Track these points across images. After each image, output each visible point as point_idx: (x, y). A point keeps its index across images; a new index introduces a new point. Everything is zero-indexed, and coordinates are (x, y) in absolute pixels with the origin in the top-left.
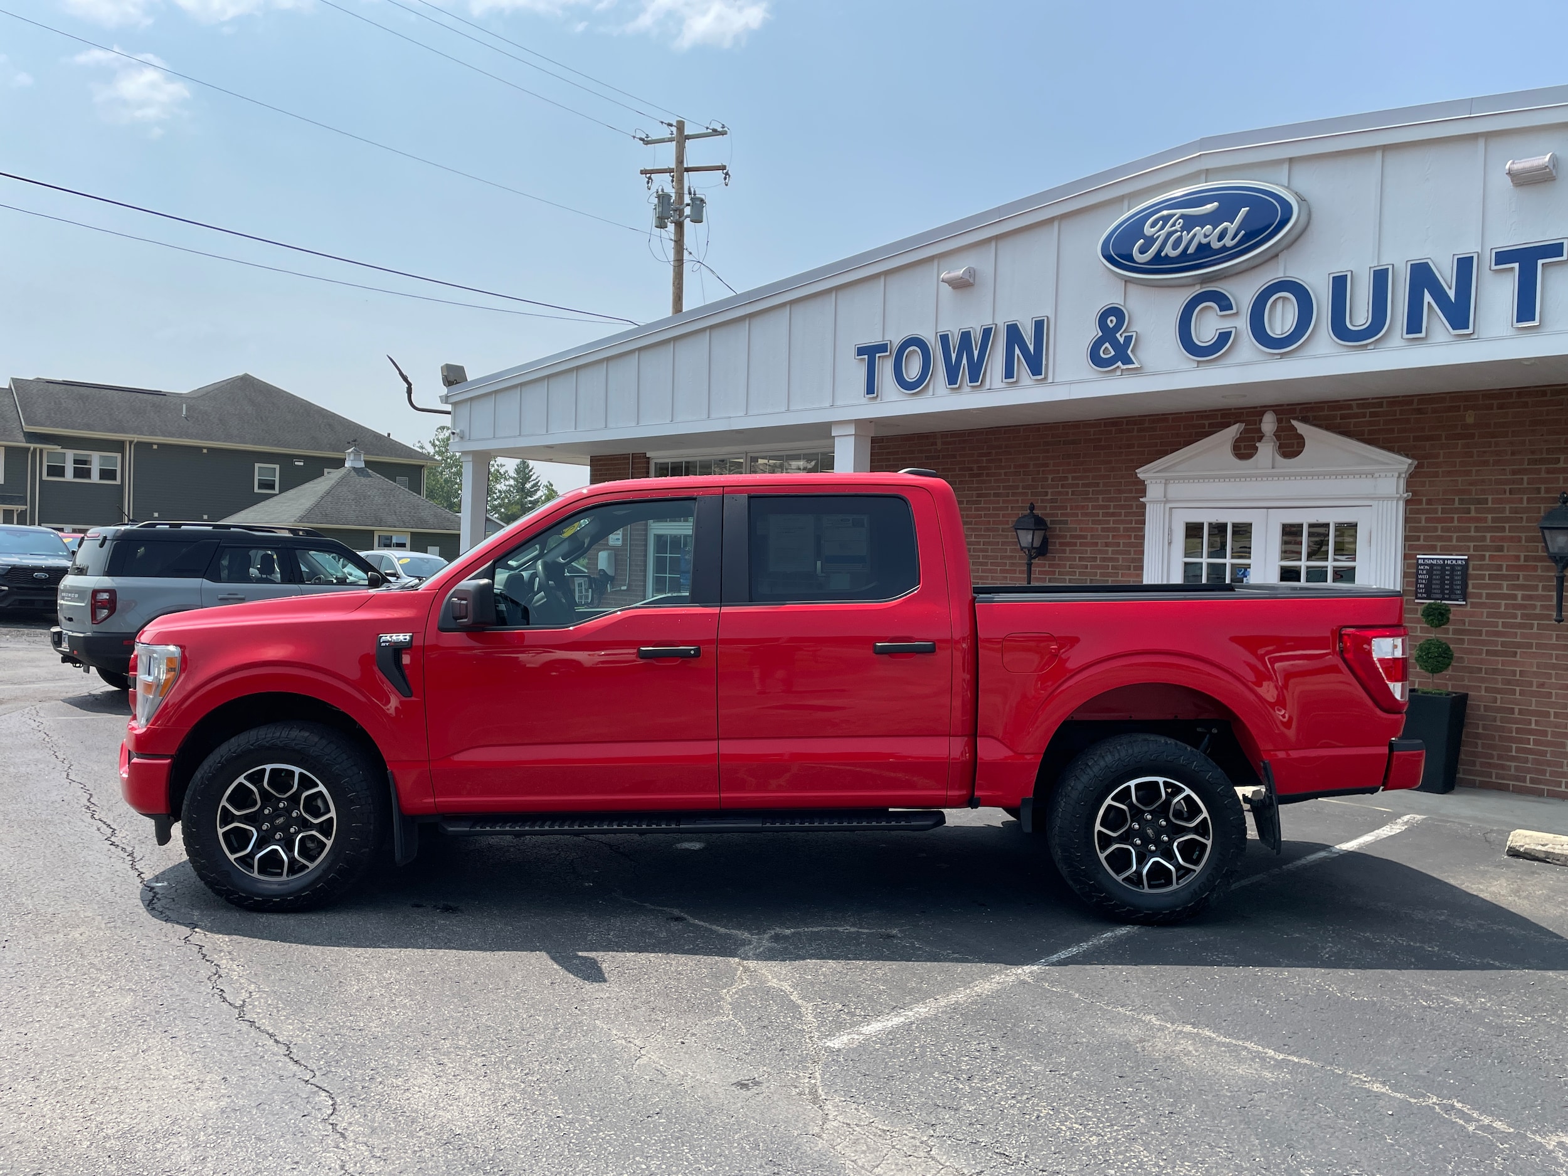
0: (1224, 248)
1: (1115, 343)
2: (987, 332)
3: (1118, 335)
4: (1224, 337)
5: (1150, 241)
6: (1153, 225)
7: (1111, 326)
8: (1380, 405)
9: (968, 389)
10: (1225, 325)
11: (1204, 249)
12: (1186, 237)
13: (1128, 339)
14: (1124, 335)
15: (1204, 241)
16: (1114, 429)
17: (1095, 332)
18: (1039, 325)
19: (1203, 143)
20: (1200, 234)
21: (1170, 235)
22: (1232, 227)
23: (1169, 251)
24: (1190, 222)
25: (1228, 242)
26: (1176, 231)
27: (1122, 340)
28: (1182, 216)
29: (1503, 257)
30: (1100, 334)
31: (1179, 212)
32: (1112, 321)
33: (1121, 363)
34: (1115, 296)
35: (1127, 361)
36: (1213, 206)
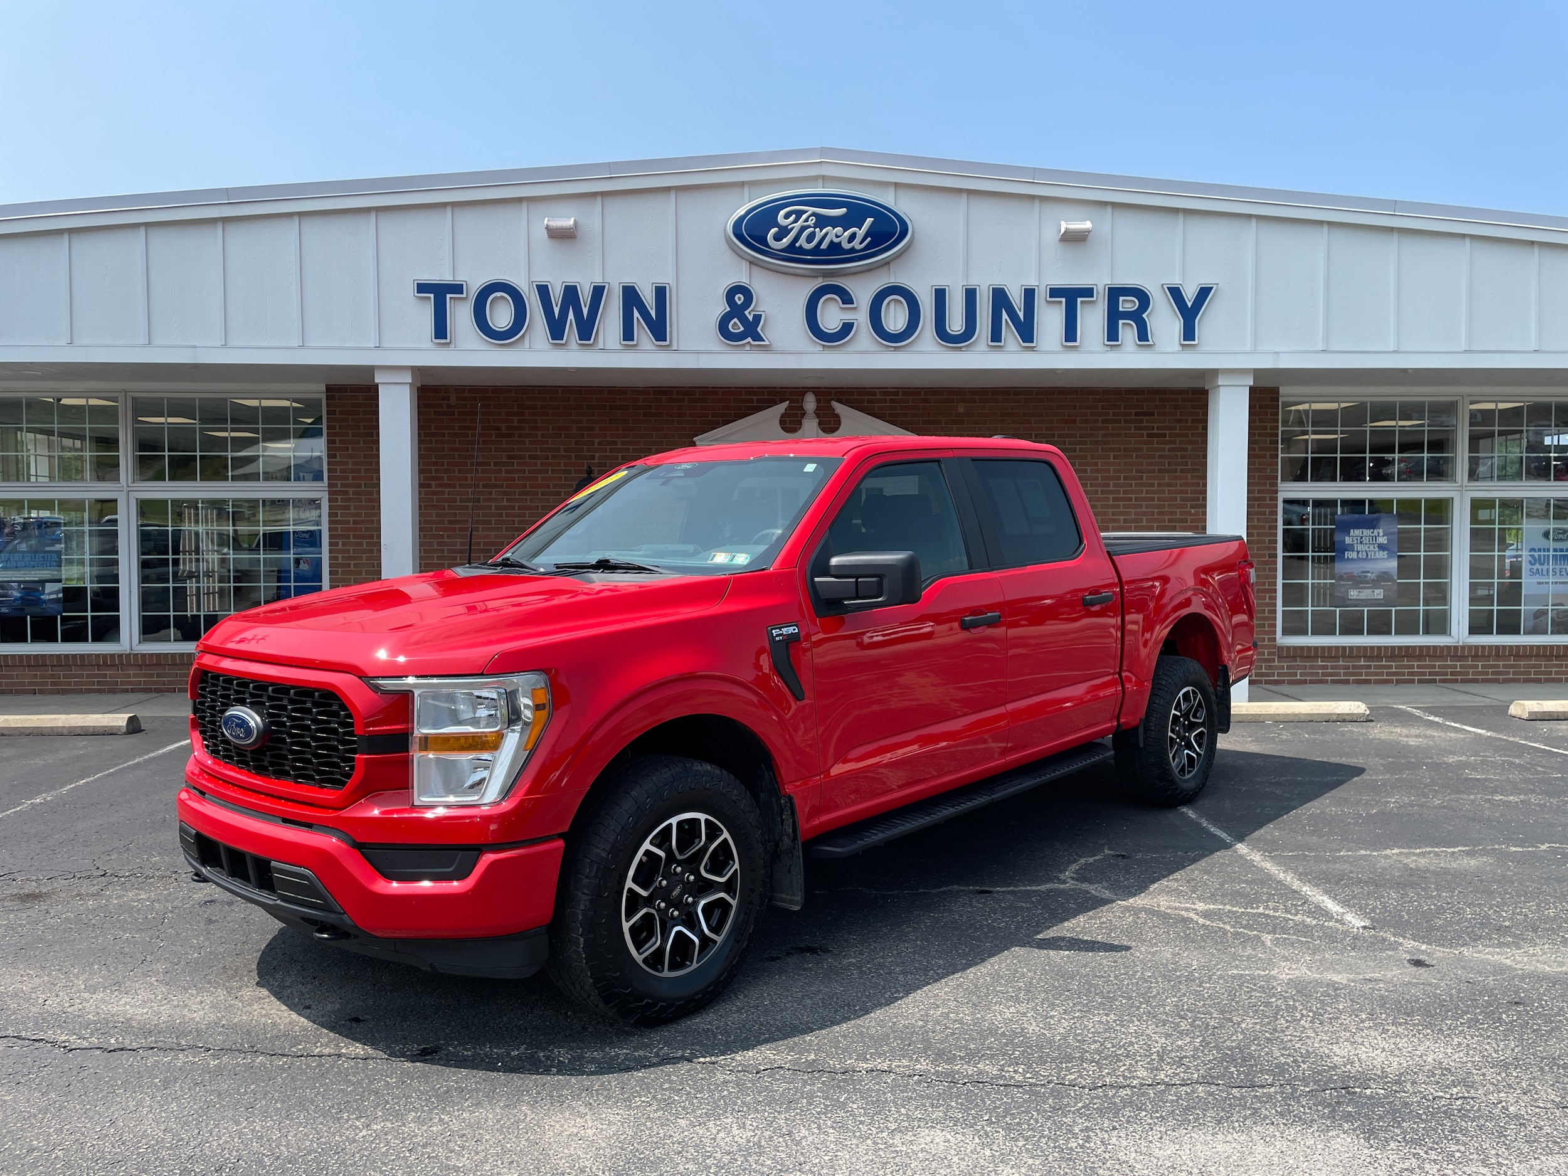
0: (853, 250)
1: (743, 320)
2: (598, 292)
3: (746, 312)
4: (847, 328)
5: (783, 232)
6: (787, 216)
7: (739, 303)
8: (897, 394)
9: (576, 347)
10: (848, 317)
11: (835, 247)
12: (819, 234)
13: (757, 318)
14: (753, 313)
15: (836, 240)
16: (664, 397)
17: (723, 308)
18: (661, 293)
19: (823, 151)
20: (833, 233)
21: (803, 229)
22: (861, 232)
23: (802, 242)
24: (822, 222)
25: (856, 244)
26: (809, 227)
27: (751, 318)
28: (814, 214)
29: (1055, 292)
30: (728, 309)
31: (812, 209)
32: (739, 299)
33: (749, 339)
34: (741, 275)
35: (757, 337)
36: (842, 211)
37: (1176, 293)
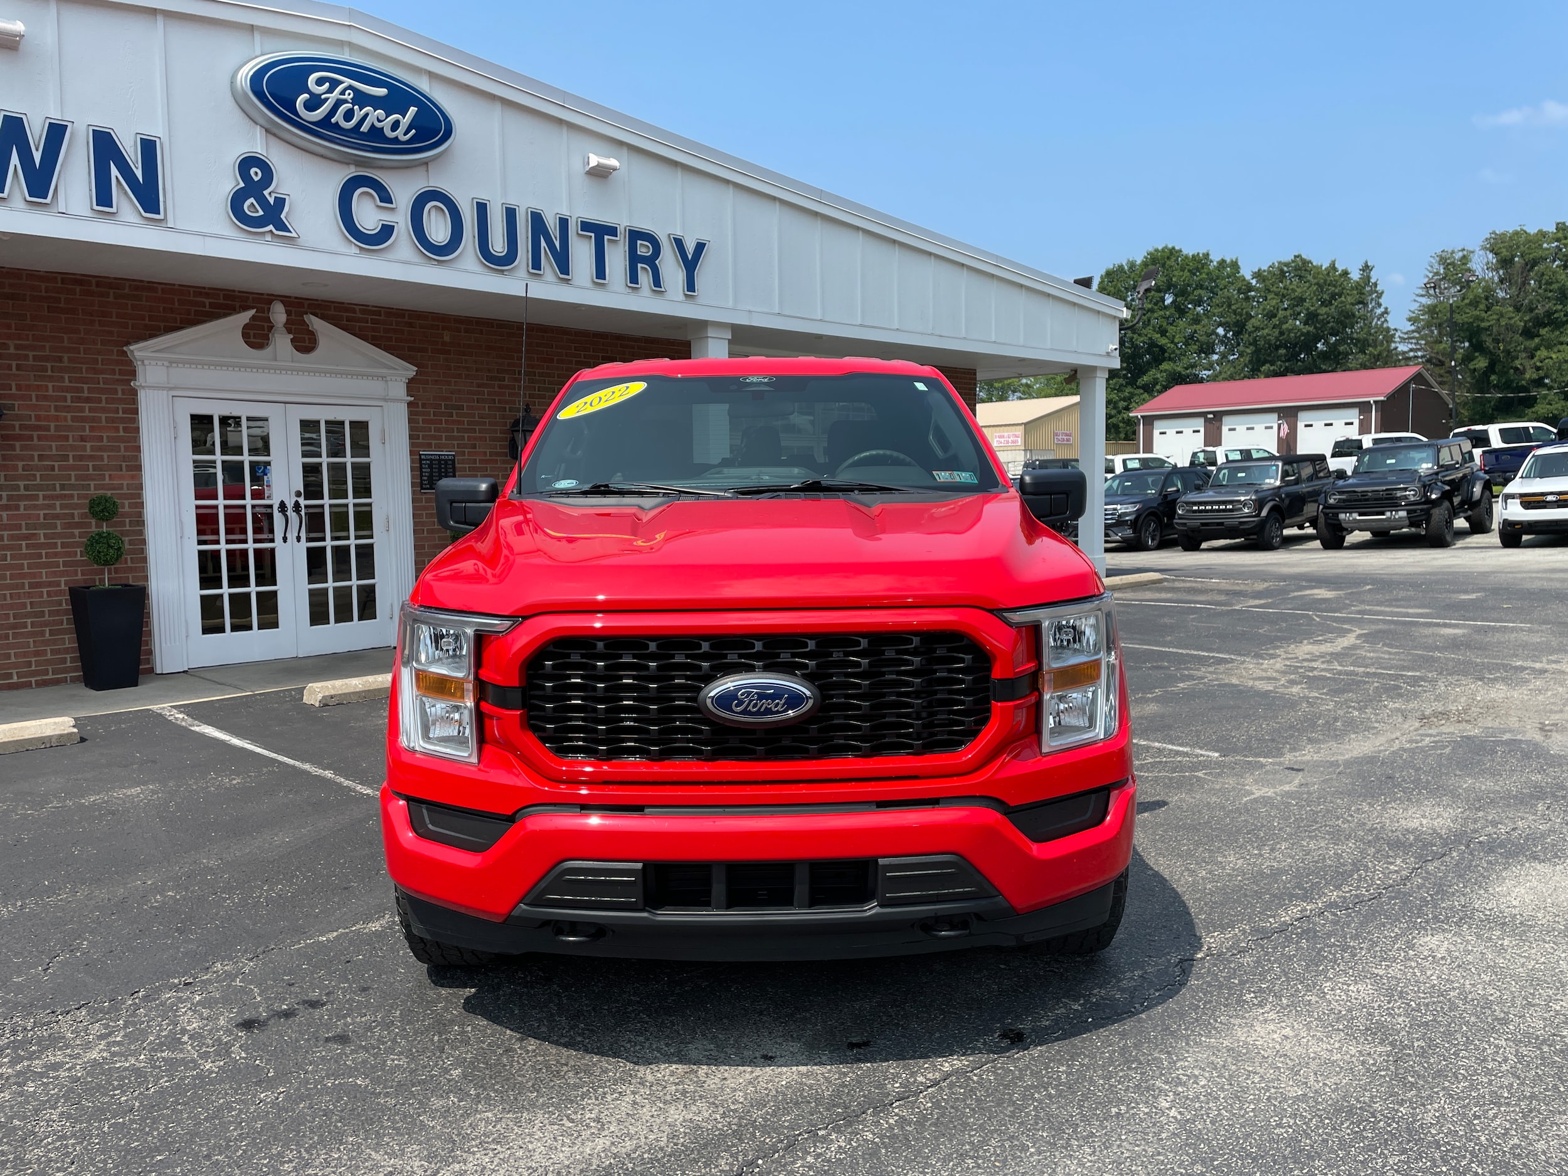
0: (396, 140)
1: (263, 201)
3: (266, 193)
4: (386, 231)
5: (314, 103)
6: (319, 83)
7: (256, 179)
10: (388, 218)
11: (376, 133)
12: (358, 114)
13: (280, 202)
14: (274, 195)
15: (379, 125)
17: (235, 181)
18: (150, 146)
20: (374, 115)
21: (338, 103)
22: (405, 122)
23: (338, 119)
24: (361, 99)
25: (400, 134)
26: (346, 101)
27: (272, 201)
28: (350, 87)
30: (242, 185)
31: (348, 81)
32: (256, 174)
33: (271, 227)
34: (257, 144)
35: (282, 227)
36: (382, 92)
37: (679, 243)
